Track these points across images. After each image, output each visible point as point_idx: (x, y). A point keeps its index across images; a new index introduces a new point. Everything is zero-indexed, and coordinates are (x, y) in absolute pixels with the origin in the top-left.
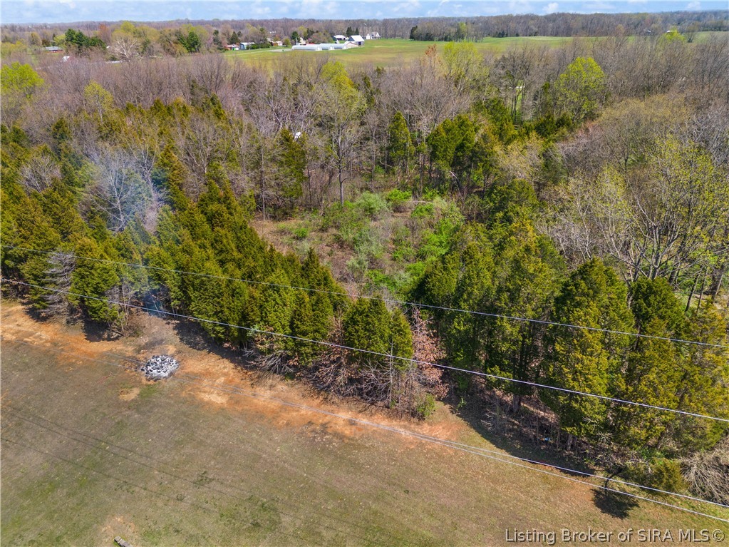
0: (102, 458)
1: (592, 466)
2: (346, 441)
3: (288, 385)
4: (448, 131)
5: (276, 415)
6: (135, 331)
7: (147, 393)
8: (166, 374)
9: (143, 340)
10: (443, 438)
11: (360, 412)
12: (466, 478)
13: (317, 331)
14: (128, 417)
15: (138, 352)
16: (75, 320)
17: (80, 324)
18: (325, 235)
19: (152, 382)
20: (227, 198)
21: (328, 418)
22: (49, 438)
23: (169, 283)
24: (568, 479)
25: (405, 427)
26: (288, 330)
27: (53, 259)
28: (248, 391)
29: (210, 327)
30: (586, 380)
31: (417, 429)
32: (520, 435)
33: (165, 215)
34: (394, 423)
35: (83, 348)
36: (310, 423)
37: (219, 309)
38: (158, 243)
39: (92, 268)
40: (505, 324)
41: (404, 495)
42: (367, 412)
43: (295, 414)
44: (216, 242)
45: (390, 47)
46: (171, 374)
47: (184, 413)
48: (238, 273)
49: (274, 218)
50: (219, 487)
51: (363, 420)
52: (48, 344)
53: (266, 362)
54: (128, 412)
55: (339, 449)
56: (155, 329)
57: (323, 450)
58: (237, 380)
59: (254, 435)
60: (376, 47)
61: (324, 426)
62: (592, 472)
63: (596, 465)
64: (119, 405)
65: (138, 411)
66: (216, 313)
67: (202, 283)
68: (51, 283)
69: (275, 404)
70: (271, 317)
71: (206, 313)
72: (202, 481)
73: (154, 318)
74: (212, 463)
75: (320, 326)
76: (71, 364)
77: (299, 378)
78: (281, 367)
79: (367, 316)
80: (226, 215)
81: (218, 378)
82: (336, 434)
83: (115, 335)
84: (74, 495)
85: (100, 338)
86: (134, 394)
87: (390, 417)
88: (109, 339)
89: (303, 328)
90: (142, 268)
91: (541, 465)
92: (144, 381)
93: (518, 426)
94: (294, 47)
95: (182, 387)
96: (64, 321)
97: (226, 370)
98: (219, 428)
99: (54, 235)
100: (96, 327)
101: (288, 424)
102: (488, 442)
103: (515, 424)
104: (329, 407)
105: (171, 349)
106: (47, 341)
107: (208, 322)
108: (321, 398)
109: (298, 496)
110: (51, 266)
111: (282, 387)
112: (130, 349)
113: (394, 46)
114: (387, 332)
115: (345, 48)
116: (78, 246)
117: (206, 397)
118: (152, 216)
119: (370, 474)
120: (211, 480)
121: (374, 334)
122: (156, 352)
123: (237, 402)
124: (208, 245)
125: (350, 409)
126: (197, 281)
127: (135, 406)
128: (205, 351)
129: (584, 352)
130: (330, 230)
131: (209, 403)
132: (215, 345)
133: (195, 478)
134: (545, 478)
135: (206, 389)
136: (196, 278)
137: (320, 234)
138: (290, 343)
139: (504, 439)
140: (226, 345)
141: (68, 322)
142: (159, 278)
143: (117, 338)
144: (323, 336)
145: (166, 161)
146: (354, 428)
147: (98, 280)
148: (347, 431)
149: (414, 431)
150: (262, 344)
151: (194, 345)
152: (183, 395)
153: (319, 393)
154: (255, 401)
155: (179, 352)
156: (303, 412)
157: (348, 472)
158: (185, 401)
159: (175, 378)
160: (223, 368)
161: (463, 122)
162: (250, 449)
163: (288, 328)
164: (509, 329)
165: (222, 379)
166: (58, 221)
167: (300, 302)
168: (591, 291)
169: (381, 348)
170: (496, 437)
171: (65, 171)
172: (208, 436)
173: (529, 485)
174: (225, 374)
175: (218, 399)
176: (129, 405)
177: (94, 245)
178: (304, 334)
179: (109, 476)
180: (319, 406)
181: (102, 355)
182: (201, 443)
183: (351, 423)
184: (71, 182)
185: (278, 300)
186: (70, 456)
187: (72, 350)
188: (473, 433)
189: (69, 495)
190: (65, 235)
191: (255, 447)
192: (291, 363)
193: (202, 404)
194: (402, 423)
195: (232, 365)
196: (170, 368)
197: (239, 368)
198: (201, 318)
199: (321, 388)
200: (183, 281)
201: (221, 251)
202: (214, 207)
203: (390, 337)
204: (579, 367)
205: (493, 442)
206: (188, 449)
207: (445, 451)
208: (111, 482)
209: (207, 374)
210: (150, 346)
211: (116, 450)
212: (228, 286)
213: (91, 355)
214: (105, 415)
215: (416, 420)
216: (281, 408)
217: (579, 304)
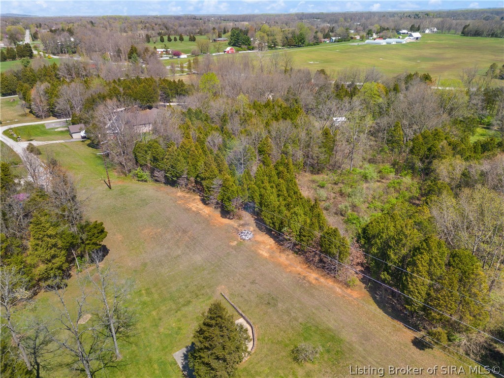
0: (221, 264)
1: (421, 329)
2: (312, 285)
3: (294, 256)
4: (425, 137)
5: (286, 267)
6: (240, 218)
7: (240, 244)
8: (248, 239)
9: (242, 222)
10: (355, 297)
11: (322, 276)
12: (358, 314)
13: (309, 236)
14: (231, 252)
15: (239, 227)
16: (218, 207)
17: (219, 210)
18: (336, 186)
19: (242, 240)
20: (288, 165)
21: (306, 275)
22: (204, 252)
23: (256, 201)
24: (406, 330)
25: (340, 288)
26: (298, 233)
27: (215, 181)
28: (277, 254)
29: (268, 223)
30: (417, 286)
31: (345, 290)
32: (393, 307)
33: (260, 169)
34: (335, 284)
35: (219, 220)
36: (299, 274)
37: (273, 217)
38: (255, 181)
39: (228, 189)
40: (391, 254)
41: (327, 311)
42: (325, 277)
43: (294, 268)
44: (278, 185)
45: (441, 42)
46: (249, 239)
47: (251, 256)
48: (284, 203)
49: (312, 172)
50: (258, 287)
51: (322, 280)
52: (207, 215)
53: (287, 245)
54: (232, 250)
55: (308, 287)
56: (247, 218)
57: (301, 286)
58: (275, 249)
59: (276, 272)
60: (429, 42)
61: (305, 277)
62: (420, 331)
63: (423, 329)
64: (229, 246)
65: (235, 250)
66: (271, 218)
67: (268, 205)
68: (212, 191)
69: (287, 262)
70: (292, 226)
71: (268, 217)
72: (253, 282)
73: (247, 213)
74: (258, 277)
75: (311, 234)
76: (214, 226)
77: (300, 255)
78: (293, 248)
79: (330, 235)
80: (285, 173)
81: (267, 245)
82: (308, 281)
83: (231, 217)
84: (210, 274)
85: (226, 217)
86: (235, 243)
87: (334, 282)
88: (229, 219)
89: (304, 234)
90: (247, 192)
91: (396, 321)
92: (239, 239)
93: (395, 303)
94: (367, 41)
95: (253, 246)
96: (214, 207)
97: (271, 243)
98: (263, 265)
99: (216, 172)
100: (225, 213)
101: (290, 272)
102: (376, 305)
103: (393, 302)
104: (309, 270)
105: (252, 229)
106: (207, 214)
107: (268, 221)
108: (307, 265)
109: (286, 299)
110: (214, 185)
111: (292, 256)
112: (236, 224)
113: (444, 42)
114: (338, 244)
115: (404, 42)
116: (225, 178)
117: (261, 252)
118: (255, 169)
119: (317, 300)
120: (257, 283)
121: (332, 244)
122: (245, 228)
123: (272, 257)
124: (274, 187)
125: (318, 273)
126: (266, 203)
127: (235, 248)
128: (265, 233)
129: (418, 274)
130: (339, 184)
131: (261, 255)
132: (269, 232)
133: (251, 281)
134: (394, 326)
135: (262, 249)
136: (266, 202)
137: (333, 186)
138: (298, 239)
139: (385, 306)
140: (273, 233)
141: (215, 208)
142: (253, 197)
143: (232, 219)
144: (312, 239)
145: (265, 142)
146: (317, 281)
147: (230, 195)
148: (314, 282)
149: (343, 290)
150: (287, 236)
151: (261, 229)
152: (253, 249)
153: (307, 263)
154: (280, 259)
155: (254, 231)
156: (298, 269)
157: (308, 296)
158: (253, 251)
159: (251, 241)
160: (271, 241)
161: (437, 133)
162: (273, 277)
163: (298, 232)
164: (392, 256)
165: (269, 247)
166: (219, 165)
167: (305, 223)
168: (428, 249)
169: (334, 250)
170: (381, 304)
171: (224, 140)
172: (258, 267)
173: (385, 325)
174: (270, 245)
175: (266, 254)
176: (233, 247)
177: (231, 179)
178: (304, 236)
179: (222, 271)
180: (305, 268)
181: (226, 225)
182: (255, 269)
183: (316, 279)
184: (225, 146)
185: (296, 219)
186: (210, 261)
187: (215, 219)
188: (371, 299)
189: (208, 273)
190: (220, 171)
191: (275, 277)
192: (297, 247)
193: (259, 254)
194: (339, 286)
195: (274, 242)
196: (250, 237)
197: (276, 244)
198: (266, 219)
199: (308, 261)
200: (261, 201)
201: (279, 190)
202: (281, 168)
203: (339, 247)
204: (414, 280)
205: (378, 305)
206: (250, 270)
207: (354, 302)
208: (222, 273)
209: (263, 243)
210: (243, 225)
211: (226, 263)
212: (278, 208)
213: (222, 223)
214: (223, 248)
215: (346, 286)
216: (289, 265)
217: (421, 253)
